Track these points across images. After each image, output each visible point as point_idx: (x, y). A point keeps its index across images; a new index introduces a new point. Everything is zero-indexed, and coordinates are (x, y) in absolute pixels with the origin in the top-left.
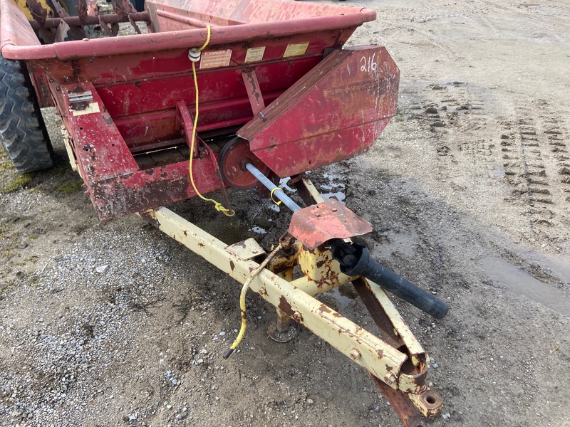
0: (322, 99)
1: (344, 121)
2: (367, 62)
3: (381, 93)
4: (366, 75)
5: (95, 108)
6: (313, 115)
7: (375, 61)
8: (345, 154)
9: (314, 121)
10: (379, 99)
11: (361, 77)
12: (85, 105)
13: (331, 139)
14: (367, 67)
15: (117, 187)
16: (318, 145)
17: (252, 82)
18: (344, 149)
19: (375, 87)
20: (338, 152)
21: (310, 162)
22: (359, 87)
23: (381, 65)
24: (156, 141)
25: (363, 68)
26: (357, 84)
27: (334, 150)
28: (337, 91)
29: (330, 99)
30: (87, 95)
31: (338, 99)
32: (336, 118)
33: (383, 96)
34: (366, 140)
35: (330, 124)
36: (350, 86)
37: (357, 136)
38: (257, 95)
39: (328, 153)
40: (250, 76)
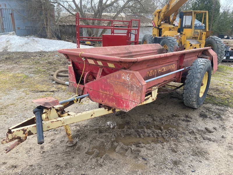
0: (107, 82)
1: (114, 93)
2: (125, 76)
3: (131, 90)
4: (124, 81)
5: (71, 65)
6: (103, 86)
7: (129, 76)
8: (117, 106)
9: (103, 88)
10: (130, 92)
11: (122, 80)
12: (69, 64)
13: (111, 98)
14: (125, 78)
15: (72, 85)
16: (106, 97)
17: (100, 71)
18: (116, 104)
19: (129, 87)
20: (113, 104)
21: (103, 101)
22: (121, 84)
23: (131, 79)
25: (123, 78)
26: (120, 82)
28: (112, 81)
29: (110, 83)
30: (70, 62)
31: (113, 84)
32: (111, 91)
33: (132, 92)
34: (126, 106)
35: (109, 92)
36: (118, 82)
37: (122, 102)
38: (99, 75)
39: (110, 102)
40: (101, 69)
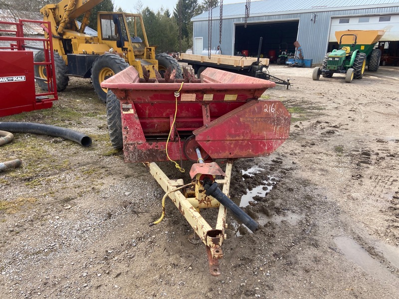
0: (240, 122)
1: (252, 135)
2: (268, 108)
3: (277, 125)
4: (268, 114)
5: (132, 111)
6: (233, 129)
7: (274, 107)
8: (254, 154)
9: (233, 132)
10: (276, 128)
11: (264, 114)
12: (128, 109)
13: (244, 144)
14: (268, 110)
15: (135, 148)
16: (236, 145)
17: (207, 110)
18: (253, 151)
19: (274, 121)
20: (249, 152)
21: (230, 154)
22: (263, 120)
23: (277, 110)
24: (160, 132)
25: (266, 110)
26: (261, 118)
27: (246, 150)
28: (248, 119)
29: (244, 123)
30: (130, 106)
31: (249, 123)
32: (247, 133)
33: (279, 127)
34: (268, 149)
35: (243, 135)
36: (257, 118)
37: (262, 145)
38: (207, 116)
39: (242, 151)
40: (206, 107)
